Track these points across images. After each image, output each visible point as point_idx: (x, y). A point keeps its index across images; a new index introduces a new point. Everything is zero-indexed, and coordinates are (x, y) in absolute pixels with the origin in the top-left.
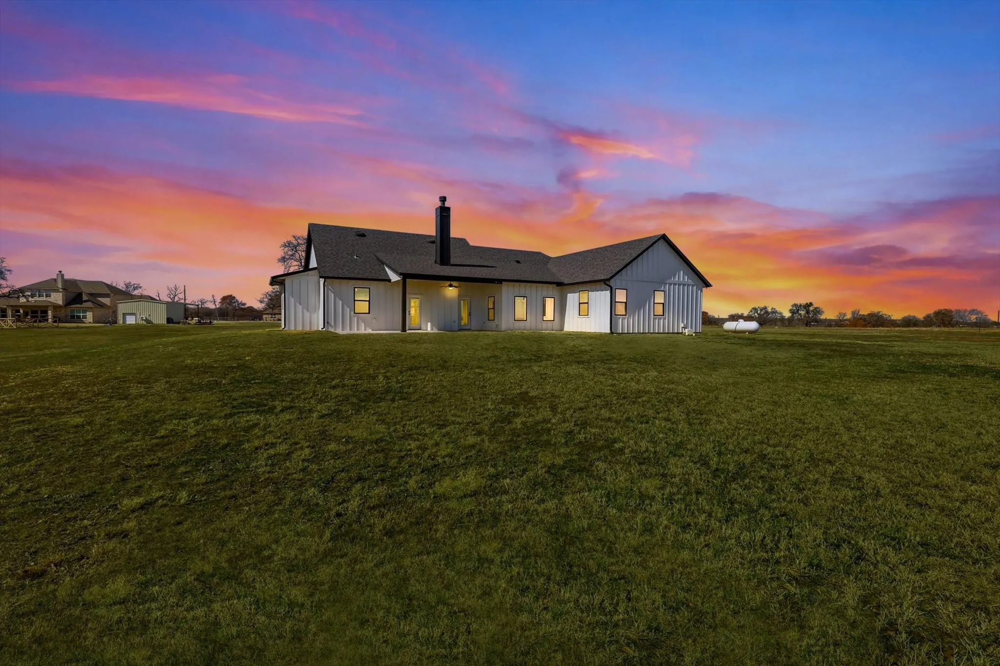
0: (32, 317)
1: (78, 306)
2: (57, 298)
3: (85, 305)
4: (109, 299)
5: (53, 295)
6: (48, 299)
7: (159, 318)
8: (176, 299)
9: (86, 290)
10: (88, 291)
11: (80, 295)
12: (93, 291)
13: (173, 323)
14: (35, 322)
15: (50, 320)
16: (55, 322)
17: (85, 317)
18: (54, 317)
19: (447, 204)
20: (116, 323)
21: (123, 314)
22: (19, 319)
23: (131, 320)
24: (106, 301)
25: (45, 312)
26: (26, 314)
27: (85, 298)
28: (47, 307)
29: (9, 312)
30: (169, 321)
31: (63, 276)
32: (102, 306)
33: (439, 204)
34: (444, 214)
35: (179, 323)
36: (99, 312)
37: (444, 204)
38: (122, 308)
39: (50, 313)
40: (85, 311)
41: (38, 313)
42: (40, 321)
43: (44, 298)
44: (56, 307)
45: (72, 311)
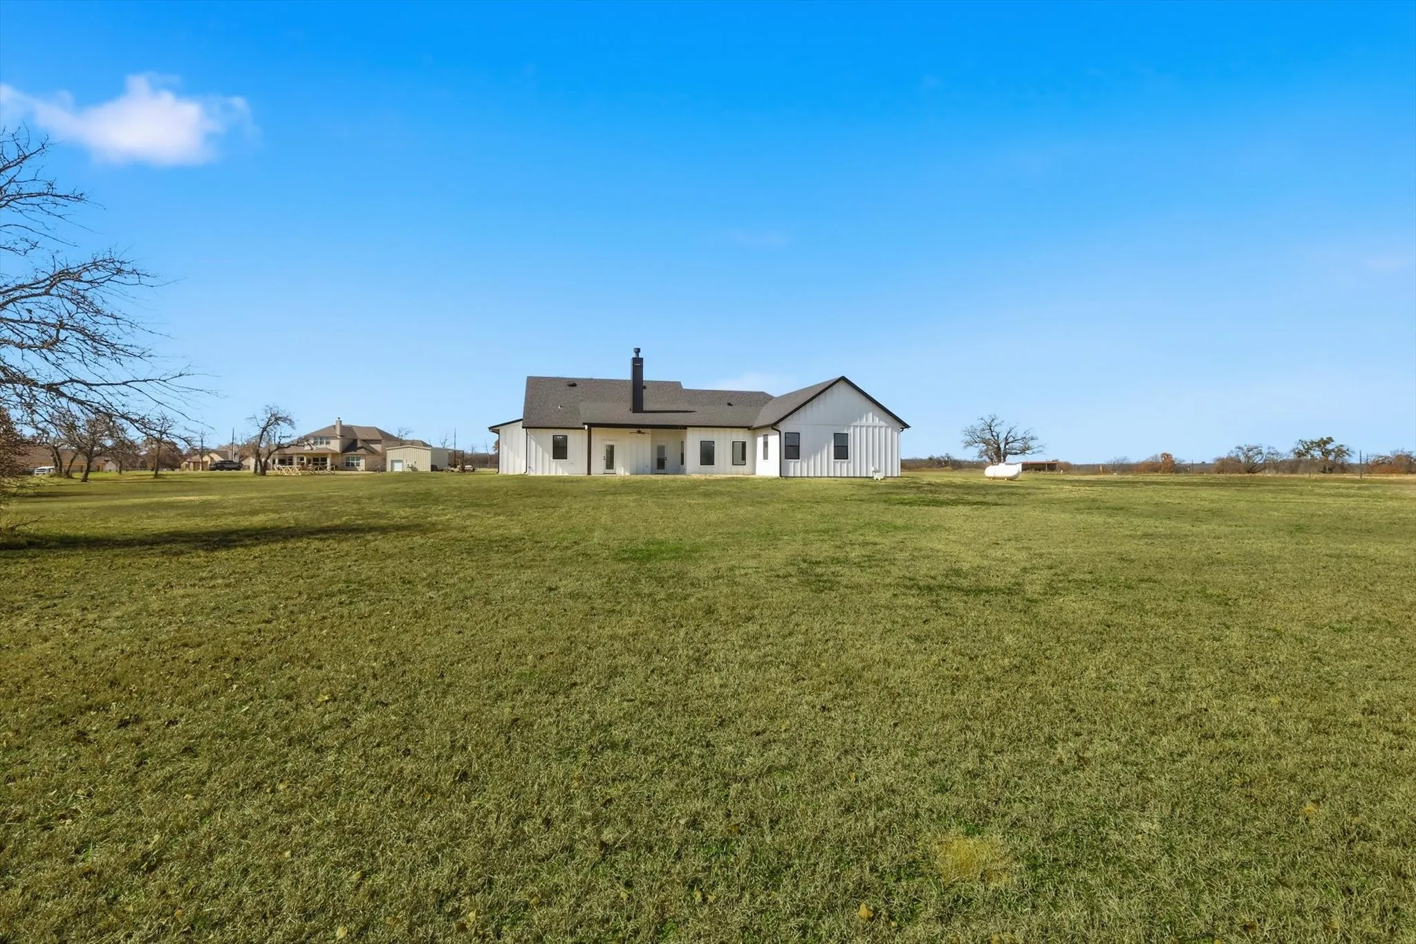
0: (314, 464)
1: (353, 453)
2: (335, 446)
3: (359, 452)
4: (380, 445)
5: (333, 442)
6: (328, 446)
7: (424, 465)
8: (447, 444)
9: (360, 436)
10: (363, 438)
11: (355, 441)
12: (367, 438)
13: (437, 470)
14: (316, 470)
15: (328, 468)
16: (332, 469)
17: (358, 465)
18: (332, 465)
19: (641, 356)
20: (385, 471)
21: (392, 461)
22: (303, 467)
23: (398, 468)
24: (378, 447)
25: (324, 460)
26: (309, 462)
27: (359, 444)
28: (327, 454)
29: (295, 460)
30: (434, 468)
31: (341, 422)
32: (373, 452)
33: (634, 355)
34: (637, 364)
35: (442, 470)
36: (371, 458)
37: (638, 355)
38: (392, 454)
39: (329, 461)
40: (358, 459)
41: (318, 461)
42: (321, 469)
43: (324, 446)
44: (334, 455)
45: (348, 458)
